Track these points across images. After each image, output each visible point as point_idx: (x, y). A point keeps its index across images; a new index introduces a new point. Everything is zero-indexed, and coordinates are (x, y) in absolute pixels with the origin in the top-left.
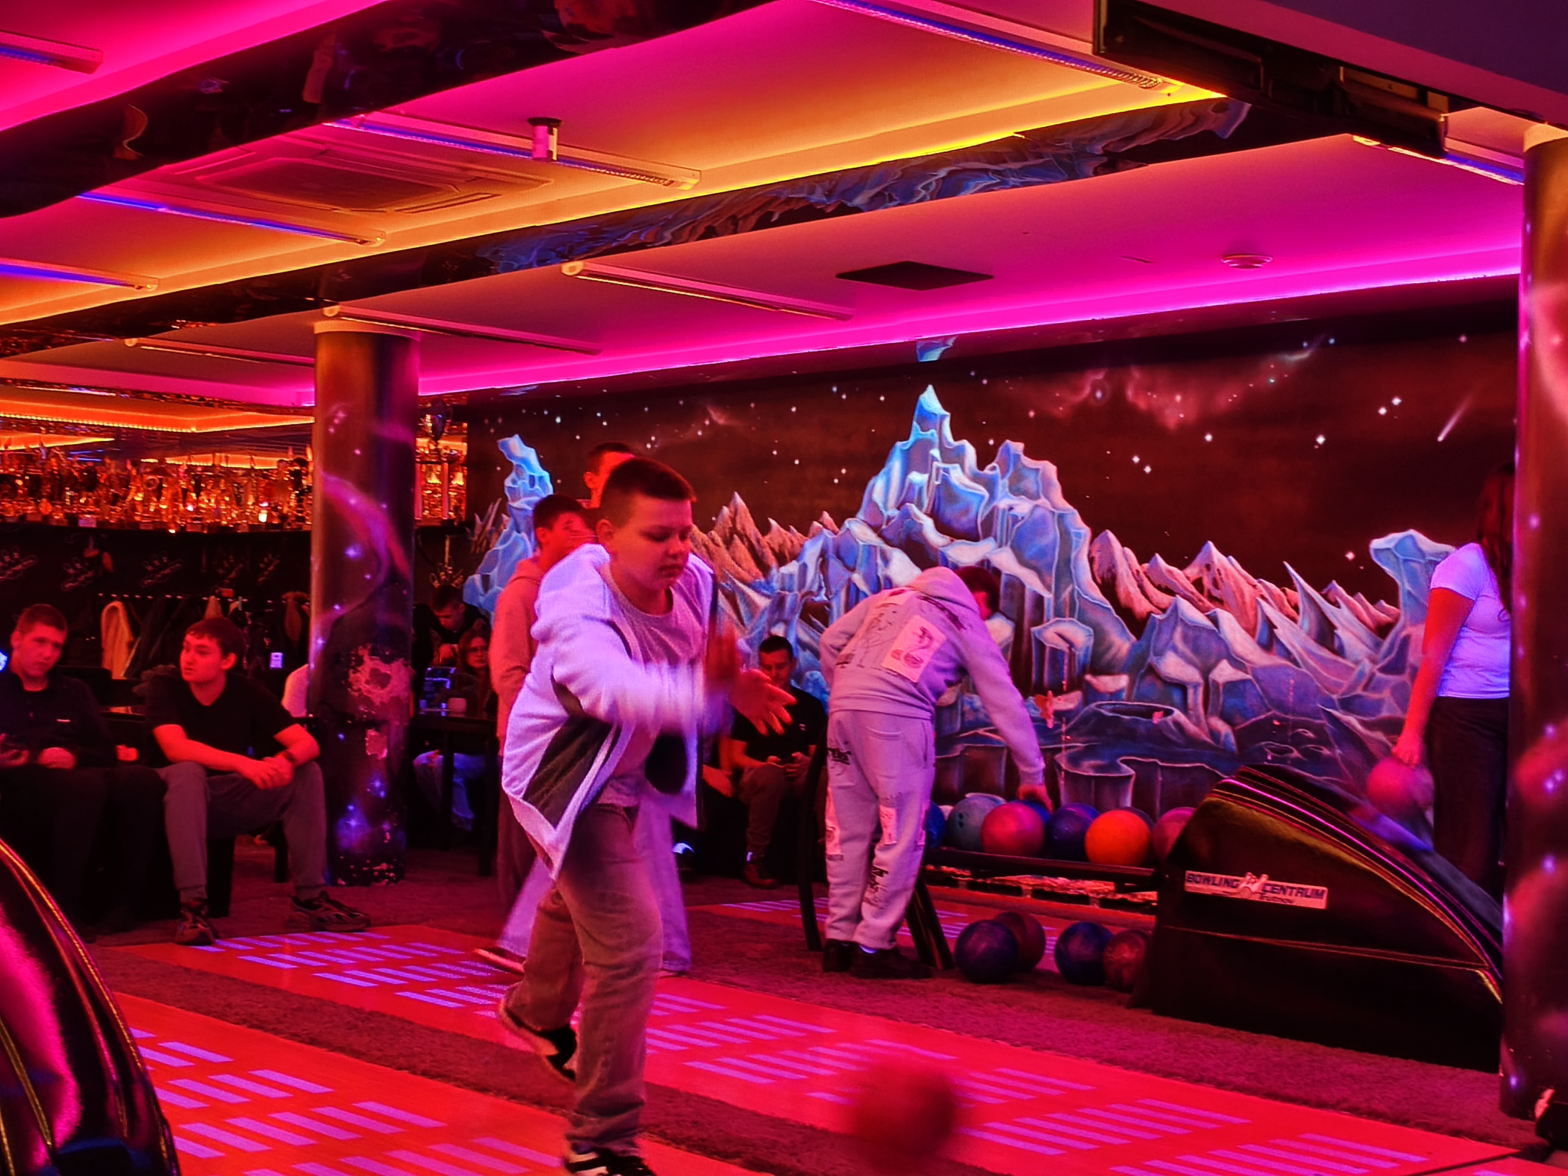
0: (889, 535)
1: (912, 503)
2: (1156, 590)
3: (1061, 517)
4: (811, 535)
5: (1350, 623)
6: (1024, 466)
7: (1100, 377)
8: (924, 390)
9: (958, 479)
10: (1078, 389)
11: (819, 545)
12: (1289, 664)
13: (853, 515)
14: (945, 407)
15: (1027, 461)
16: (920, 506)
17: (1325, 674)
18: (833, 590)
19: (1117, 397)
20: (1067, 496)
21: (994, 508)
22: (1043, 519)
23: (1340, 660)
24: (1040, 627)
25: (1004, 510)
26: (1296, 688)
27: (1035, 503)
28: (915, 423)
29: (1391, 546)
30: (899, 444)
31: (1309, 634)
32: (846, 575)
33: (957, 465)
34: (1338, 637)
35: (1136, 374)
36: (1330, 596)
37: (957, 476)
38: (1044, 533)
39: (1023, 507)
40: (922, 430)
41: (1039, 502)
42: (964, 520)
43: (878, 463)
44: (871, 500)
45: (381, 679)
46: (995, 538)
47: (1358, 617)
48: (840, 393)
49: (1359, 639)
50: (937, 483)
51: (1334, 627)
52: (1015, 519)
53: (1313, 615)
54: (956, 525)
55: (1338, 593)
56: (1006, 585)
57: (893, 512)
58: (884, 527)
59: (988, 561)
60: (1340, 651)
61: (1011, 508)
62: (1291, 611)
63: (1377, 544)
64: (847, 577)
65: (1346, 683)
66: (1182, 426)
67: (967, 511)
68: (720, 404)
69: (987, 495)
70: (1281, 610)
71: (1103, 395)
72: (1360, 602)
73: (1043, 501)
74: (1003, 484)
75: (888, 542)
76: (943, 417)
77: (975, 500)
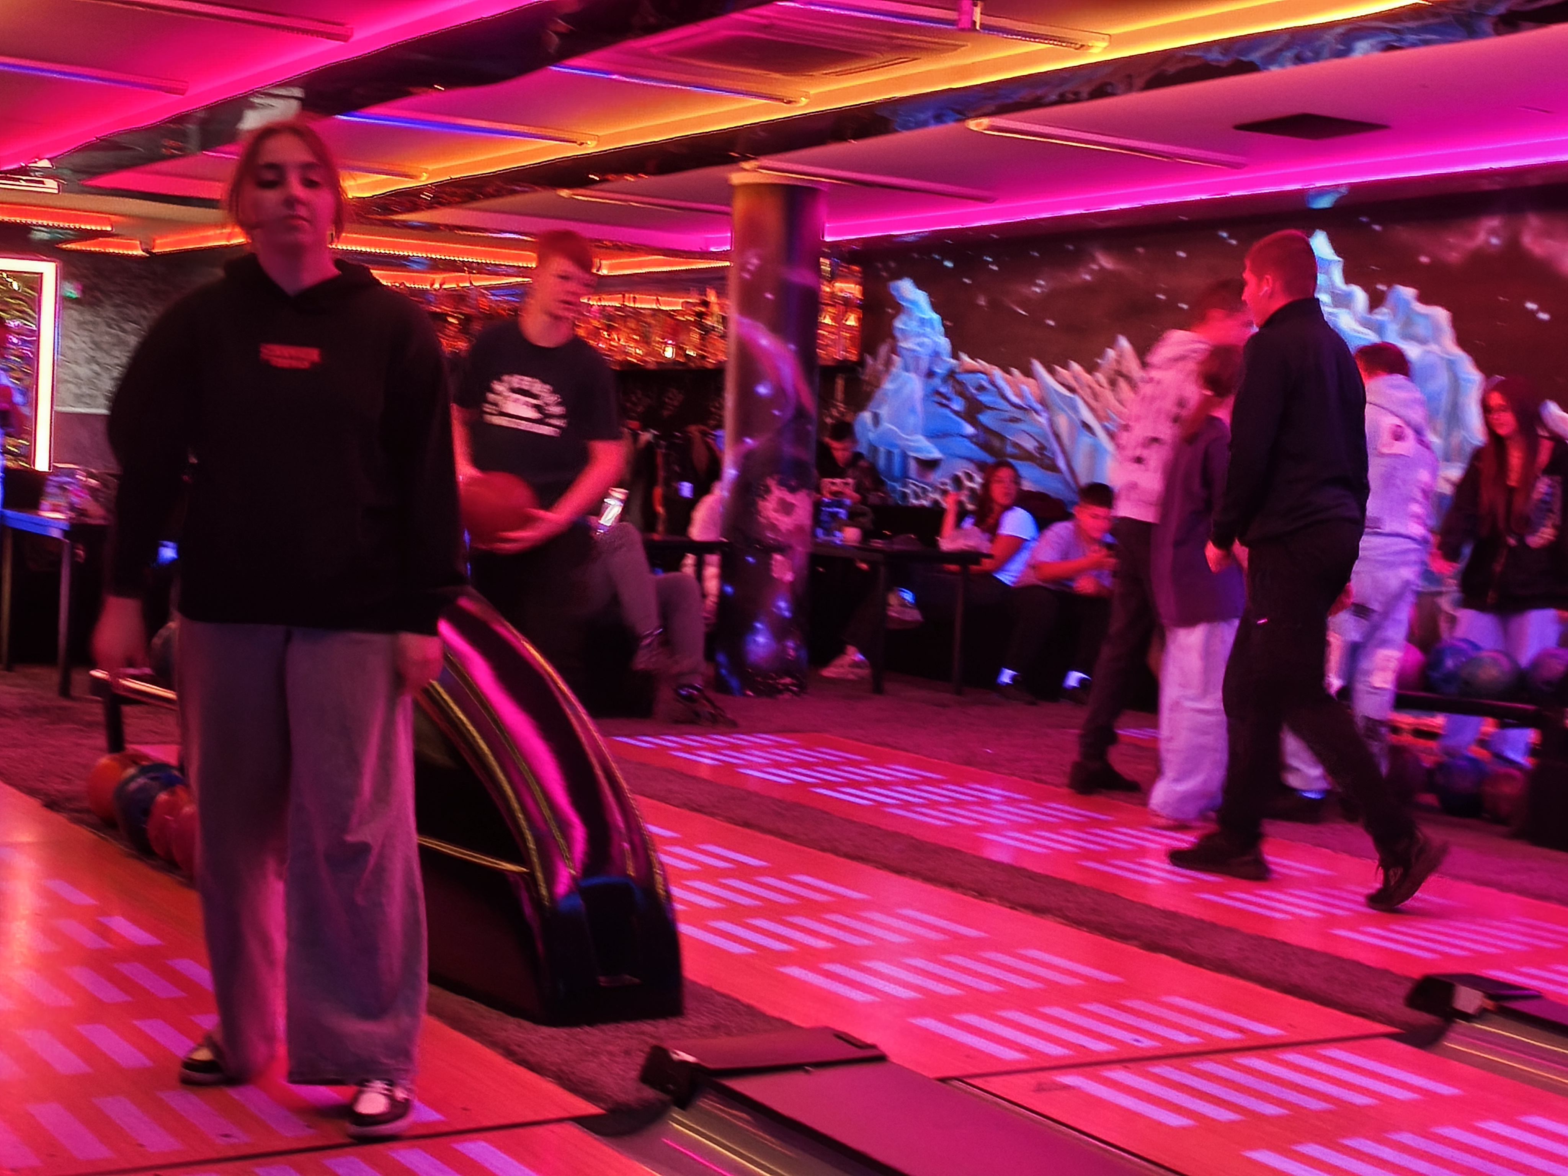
3: (1451, 363)
7: (1494, 222)
9: (1345, 324)
10: (1471, 235)
14: (1338, 252)
15: (1418, 307)
19: (1514, 244)
20: (1459, 341)
27: (1427, 348)
33: (1347, 310)
35: (1533, 220)
37: (1344, 321)
38: (1432, 378)
41: (1429, 347)
45: (786, 508)
48: (1228, 238)
68: (1108, 249)
71: (1499, 242)
73: (1433, 346)
74: (1392, 329)
76: (1334, 262)
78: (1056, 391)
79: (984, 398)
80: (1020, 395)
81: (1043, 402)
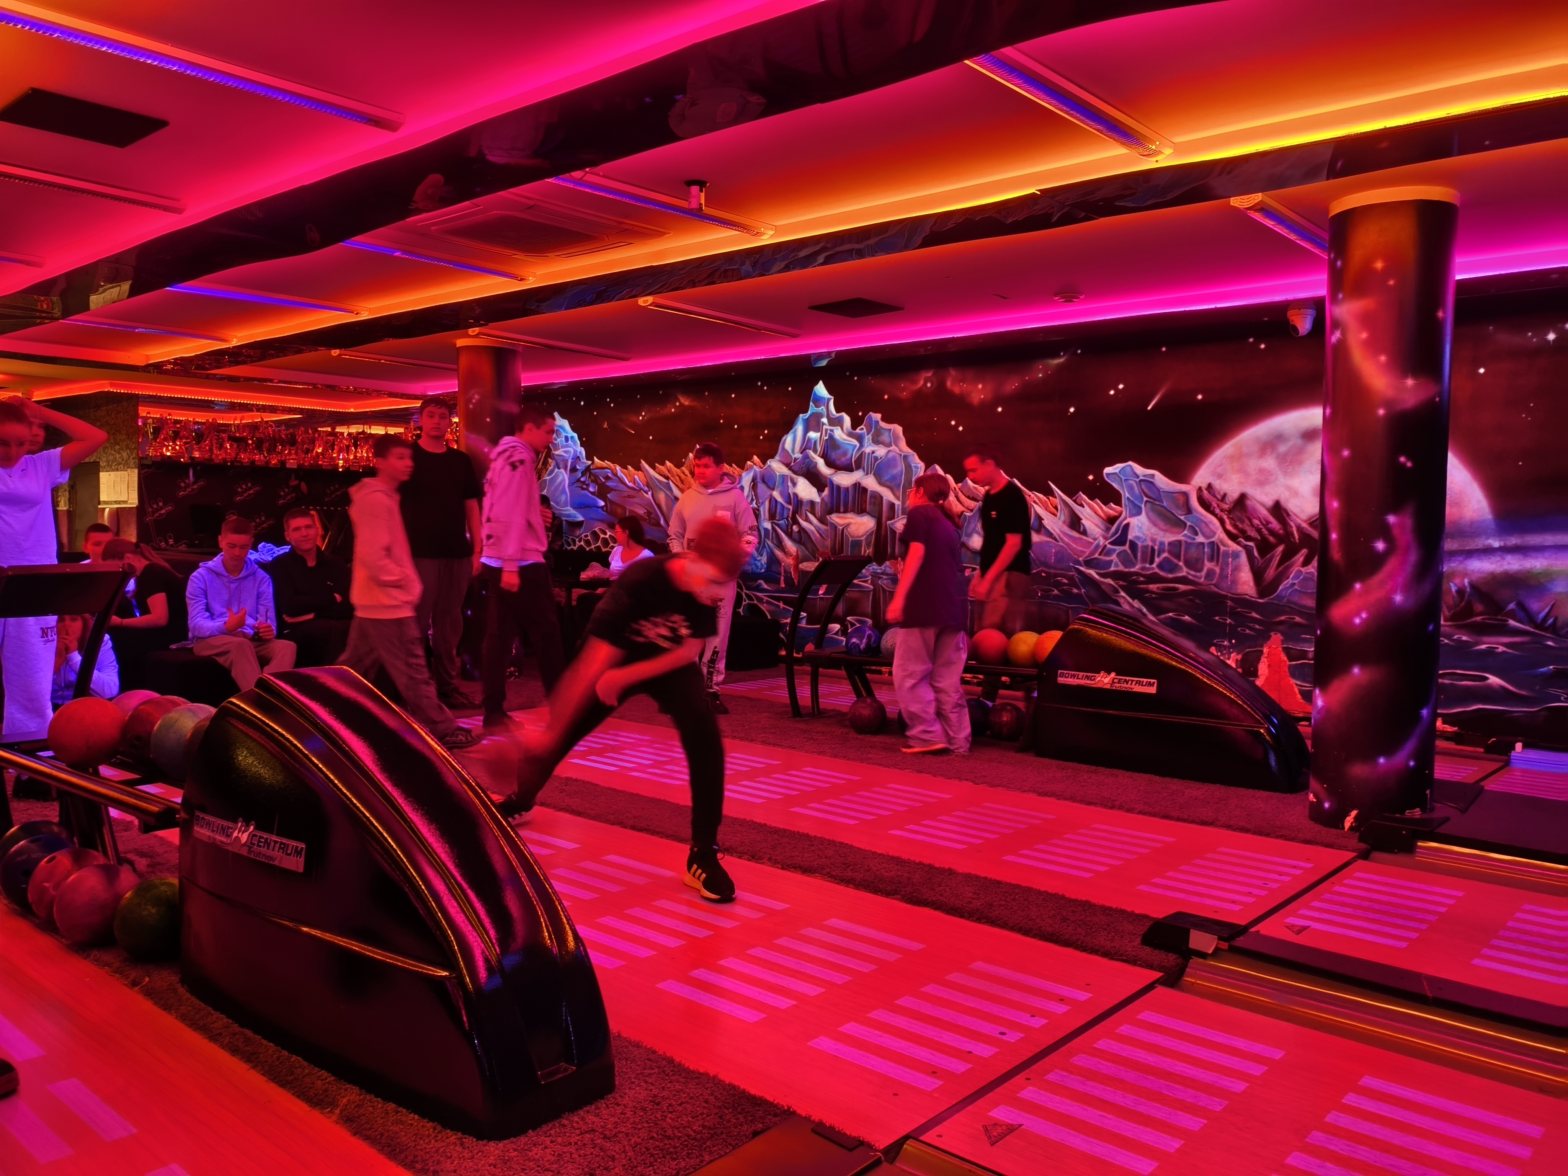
0: (795, 468)
1: (810, 449)
2: (967, 499)
3: (905, 457)
4: (746, 469)
5: (1090, 515)
6: (881, 427)
7: (930, 374)
8: (817, 383)
9: (840, 435)
10: (915, 382)
11: (751, 474)
12: (1051, 540)
13: (773, 457)
14: (830, 393)
15: (883, 425)
16: (815, 451)
17: (1075, 546)
18: (761, 501)
19: (941, 385)
20: (909, 444)
21: (862, 452)
22: (894, 459)
23: (1085, 538)
24: (893, 521)
25: (869, 454)
26: (1056, 553)
27: (889, 449)
28: (811, 403)
29: (1117, 471)
30: (801, 415)
31: (1064, 522)
32: (769, 492)
33: (839, 427)
34: (1083, 525)
35: (953, 372)
36: (1078, 500)
37: (838, 434)
38: (895, 466)
39: (881, 451)
40: (816, 407)
41: (891, 448)
42: (843, 459)
43: (788, 426)
44: (783, 448)
46: (864, 471)
47: (1095, 513)
48: (762, 386)
49: (1097, 526)
50: (827, 438)
51: (1081, 519)
52: (876, 459)
53: (1066, 512)
54: (838, 462)
55: (1082, 499)
56: (871, 497)
57: (798, 455)
58: (792, 464)
59: (859, 483)
60: (1084, 533)
61: (873, 452)
62: (1053, 510)
63: (1108, 470)
64: (769, 494)
65: (1088, 551)
66: (982, 403)
67: (845, 453)
68: (686, 393)
69: (858, 445)
70: (1046, 509)
71: (932, 386)
72: (1097, 504)
73: (893, 447)
74: (868, 438)
75: (795, 473)
76: (829, 400)
77: (851, 448)
78: (656, 479)
79: (609, 484)
80: (634, 482)
81: (648, 485)
